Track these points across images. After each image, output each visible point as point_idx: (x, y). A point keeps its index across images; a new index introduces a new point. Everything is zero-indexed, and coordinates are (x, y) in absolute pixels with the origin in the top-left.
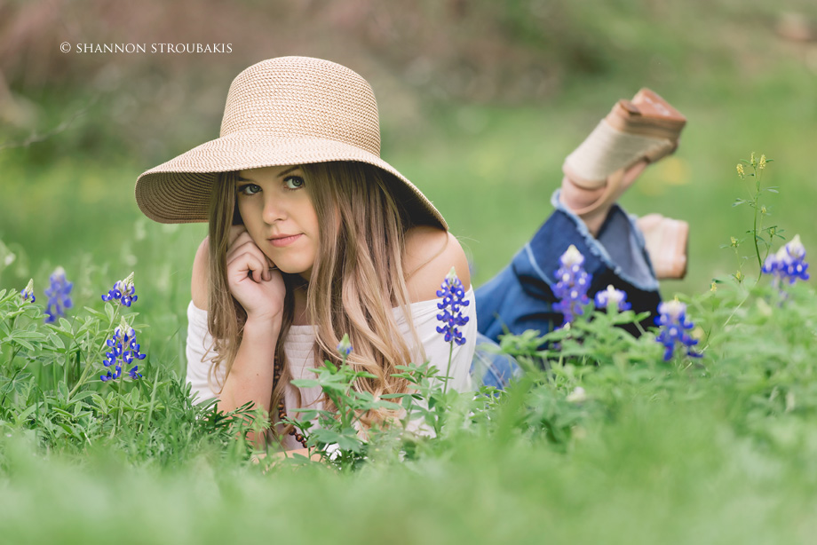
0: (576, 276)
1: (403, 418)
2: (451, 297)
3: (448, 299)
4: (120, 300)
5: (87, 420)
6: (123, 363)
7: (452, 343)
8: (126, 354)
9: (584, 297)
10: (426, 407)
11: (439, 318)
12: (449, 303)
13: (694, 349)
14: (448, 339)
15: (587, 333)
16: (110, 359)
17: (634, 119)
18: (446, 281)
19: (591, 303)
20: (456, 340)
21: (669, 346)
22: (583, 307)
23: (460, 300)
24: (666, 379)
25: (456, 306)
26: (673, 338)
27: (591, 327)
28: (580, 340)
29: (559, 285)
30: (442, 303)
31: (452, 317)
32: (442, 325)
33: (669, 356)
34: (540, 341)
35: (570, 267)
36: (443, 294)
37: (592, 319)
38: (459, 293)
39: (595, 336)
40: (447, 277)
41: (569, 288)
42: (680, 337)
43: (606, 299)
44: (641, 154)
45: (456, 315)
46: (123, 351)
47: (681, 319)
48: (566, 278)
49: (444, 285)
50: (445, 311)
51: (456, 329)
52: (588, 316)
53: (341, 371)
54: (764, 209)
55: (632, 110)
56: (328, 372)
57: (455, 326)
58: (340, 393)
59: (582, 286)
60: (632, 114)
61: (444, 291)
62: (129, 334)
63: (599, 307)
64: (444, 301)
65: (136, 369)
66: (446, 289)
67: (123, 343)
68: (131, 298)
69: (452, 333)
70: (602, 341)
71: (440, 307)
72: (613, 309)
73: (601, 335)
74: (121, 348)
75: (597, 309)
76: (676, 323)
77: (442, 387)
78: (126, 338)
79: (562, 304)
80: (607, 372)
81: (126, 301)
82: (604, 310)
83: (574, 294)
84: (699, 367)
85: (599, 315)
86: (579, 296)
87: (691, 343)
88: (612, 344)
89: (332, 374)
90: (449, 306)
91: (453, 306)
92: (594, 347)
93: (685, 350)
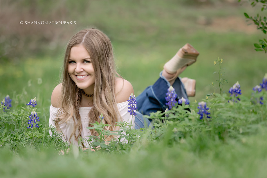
0: (172, 95)
1: (119, 138)
2: (132, 102)
3: (131, 102)
4: (32, 105)
5: (23, 140)
6: (34, 123)
7: (132, 115)
8: (34, 120)
9: (175, 101)
10: (125, 134)
11: (128, 108)
12: (131, 103)
13: (209, 115)
14: (131, 114)
15: (176, 111)
16: (30, 122)
17: (186, 54)
18: (130, 97)
19: (177, 103)
20: (134, 114)
21: (202, 115)
22: (175, 104)
23: (134, 102)
24: (201, 125)
25: (134, 104)
26: (203, 112)
27: (177, 110)
28: (174, 114)
29: (168, 97)
30: (129, 103)
31: (132, 108)
32: (129, 110)
33: (201, 118)
34: (162, 114)
35: (170, 92)
36: (130, 101)
37: (177, 107)
38: (134, 100)
39: (178, 112)
40: (131, 95)
41: (170, 98)
42: (205, 112)
43: (181, 101)
44: (186, 64)
45: (133, 107)
46: (34, 119)
47: (205, 107)
48: (170, 95)
49: (130, 98)
50: (130, 106)
51: (133, 111)
52: (176, 106)
53: (100, 124)
54: (222, 74)
55: (186, 52)
56: (97, 124)
57: (133, 110)
58: (100, 131)
59: (174, 97)
60: (186, 53)
61: (130, 100)
62: (35, 114)
63: (180, 103)
64: (130, 103)
65: (38, 124)
66: (130, 99)
67: (34, 117)
68: (35, 105)
69: (132, 112)
70: (181, 114)
71: (129, 104)
72: (183, 104)
73: (180, 112)
74: (33, 118)
75: (179, 104)
76: (203, 108)
77: (130, 128)
78: (35, 116)
79: (169, 103)
80: (183, 123)
81: (34, 105)
82: (181, 105)
83: (172, 100)
84: (210, 121)
85: (179, 106)
86: (173, 100)
87: (208, 114)
88: (184, 115)
89: (98, 125)
90: (131, 104)
91: (132, 104)
92: (179, 116)
93: (206, 116)
